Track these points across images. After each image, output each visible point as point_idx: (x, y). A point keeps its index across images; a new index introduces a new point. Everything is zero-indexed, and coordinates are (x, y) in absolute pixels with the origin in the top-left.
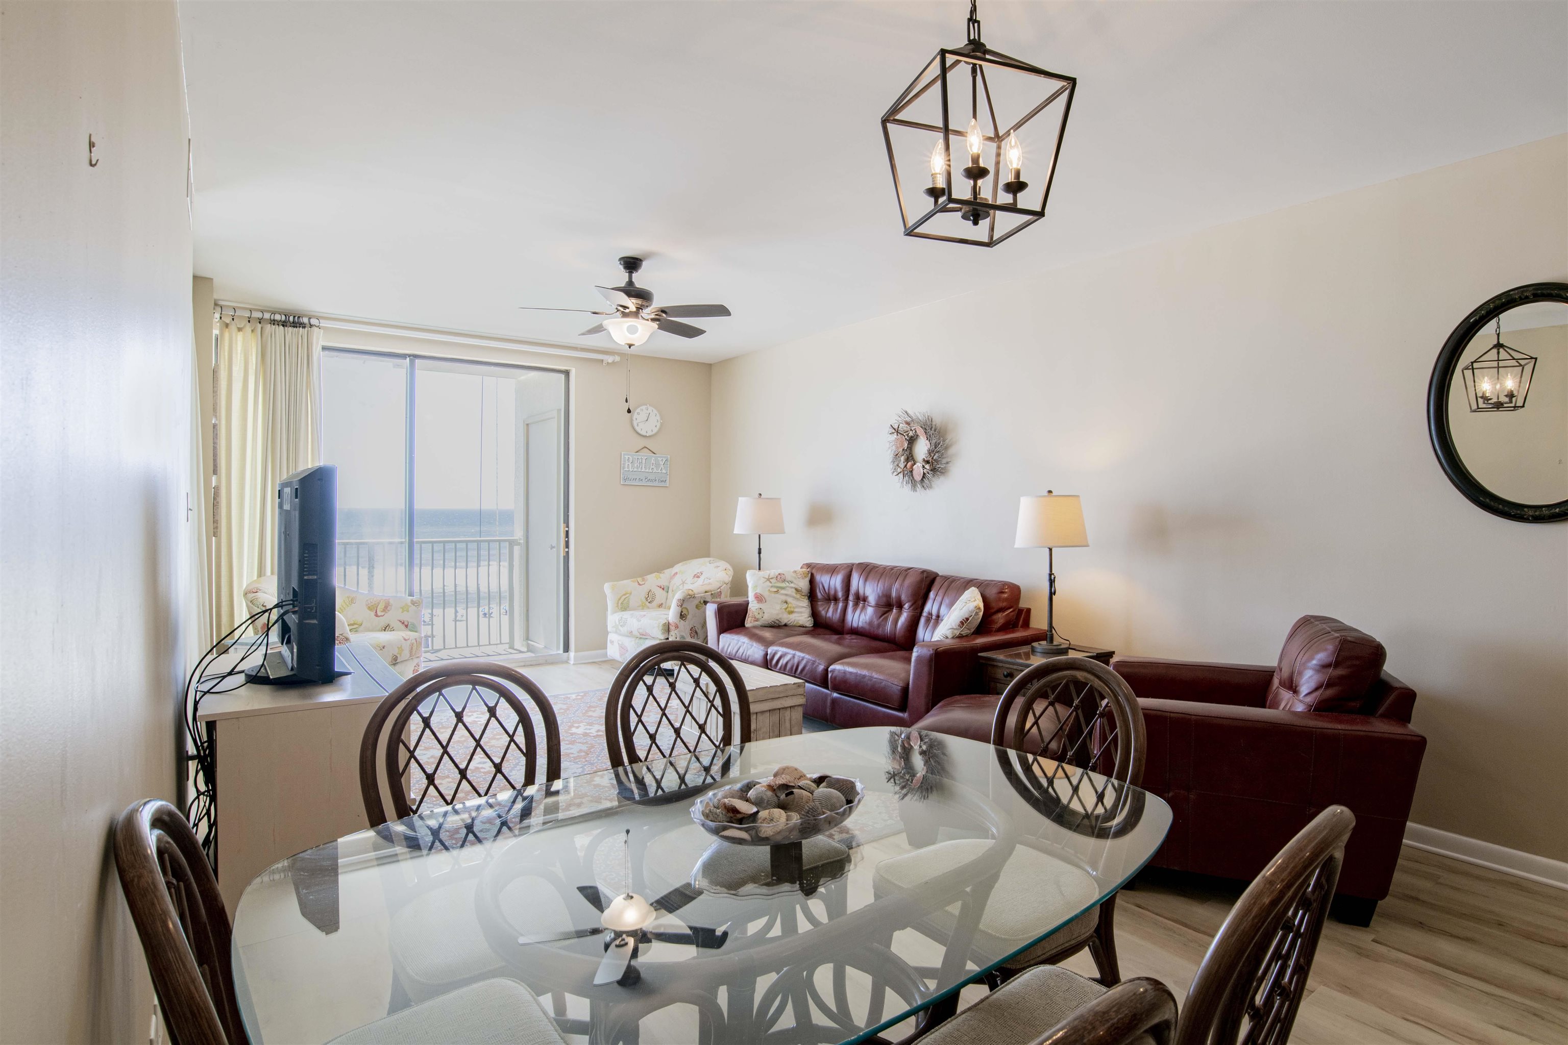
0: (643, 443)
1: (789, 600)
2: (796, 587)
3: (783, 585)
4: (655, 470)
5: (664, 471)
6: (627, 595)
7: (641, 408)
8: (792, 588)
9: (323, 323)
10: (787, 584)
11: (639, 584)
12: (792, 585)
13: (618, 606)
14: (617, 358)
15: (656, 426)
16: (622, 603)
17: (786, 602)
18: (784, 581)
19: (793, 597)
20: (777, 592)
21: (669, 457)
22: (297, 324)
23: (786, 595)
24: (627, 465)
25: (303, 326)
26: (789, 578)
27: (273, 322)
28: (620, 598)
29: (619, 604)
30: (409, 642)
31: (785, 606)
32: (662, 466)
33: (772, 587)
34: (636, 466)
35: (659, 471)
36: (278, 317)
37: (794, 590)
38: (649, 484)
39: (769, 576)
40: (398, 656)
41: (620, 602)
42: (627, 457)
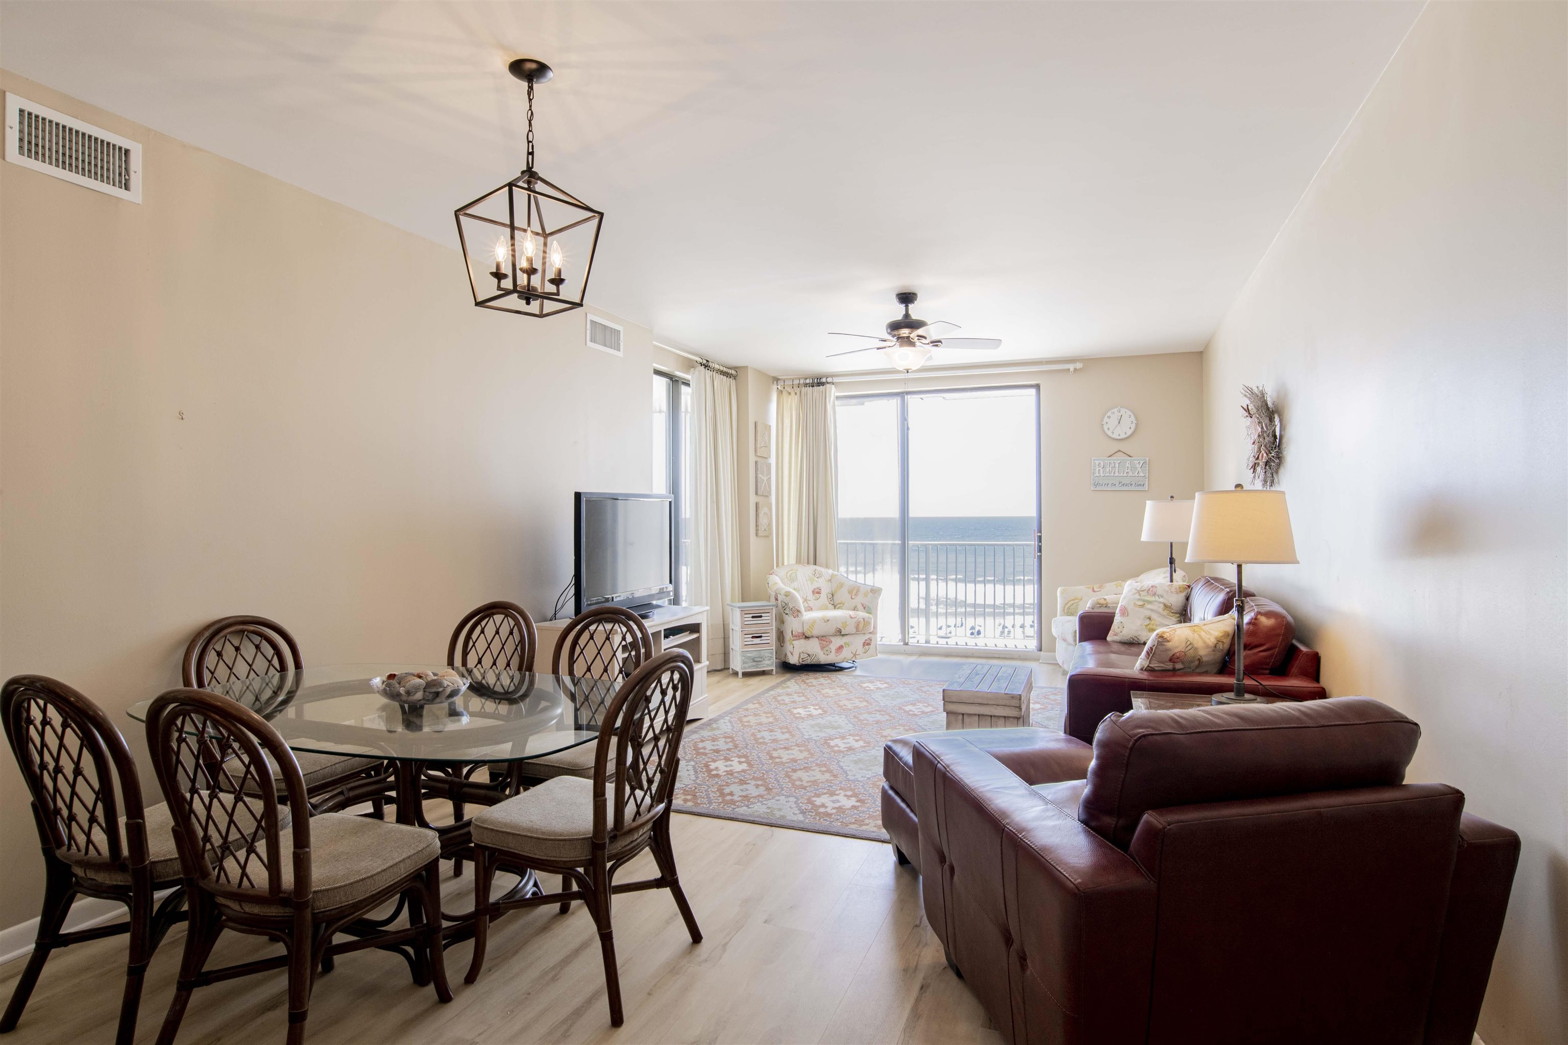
0: (1116, 446)
1: (1154, 616)
2: (1166, 602)
3: (1153, 599)
4: (1130, 474)
5: (1141, 474)
6: (1076, 601)
7: (1113, 411)
8: (1160, 603)
9: (836, 380)
10: (1157, 598)
11: (1094, 591)
12: (1161, 600)
13: (1064, 610)
14: (1079, 365)
15: (1130, 428)
16: (1069, 608)
17: (1150, 618)
18: (1155, 594)
19: (1159, 613)
20: (1142, 606)
21: (1147, 459)
22: (820, 384)
23: (1152, 610)
24: (1097, 470)
25: (823, 384)
26: (1159, 592)
27: (806, 385)
28: (1068, 603)
29: (1066, 609)
30: (855, 620)
31: (1148, 622)
32: (1139, 469)
33: (1139, 600)
34: (1108, 470)
35: (1136, 474)
36: (808, 381)
37: (1162, 606)
38: (1125, 488)
39: (1141, 588)
40: (842, 629)
41: (1067, 607)
42: (1097, 462)
